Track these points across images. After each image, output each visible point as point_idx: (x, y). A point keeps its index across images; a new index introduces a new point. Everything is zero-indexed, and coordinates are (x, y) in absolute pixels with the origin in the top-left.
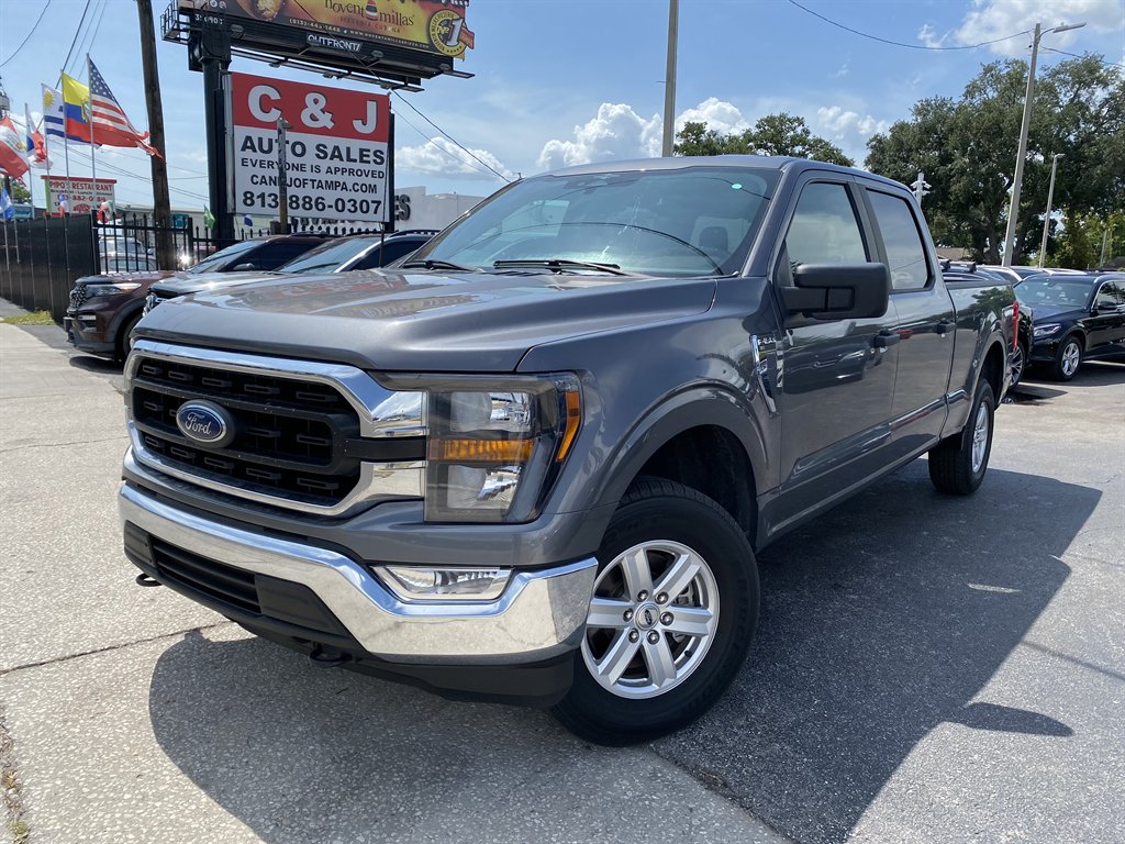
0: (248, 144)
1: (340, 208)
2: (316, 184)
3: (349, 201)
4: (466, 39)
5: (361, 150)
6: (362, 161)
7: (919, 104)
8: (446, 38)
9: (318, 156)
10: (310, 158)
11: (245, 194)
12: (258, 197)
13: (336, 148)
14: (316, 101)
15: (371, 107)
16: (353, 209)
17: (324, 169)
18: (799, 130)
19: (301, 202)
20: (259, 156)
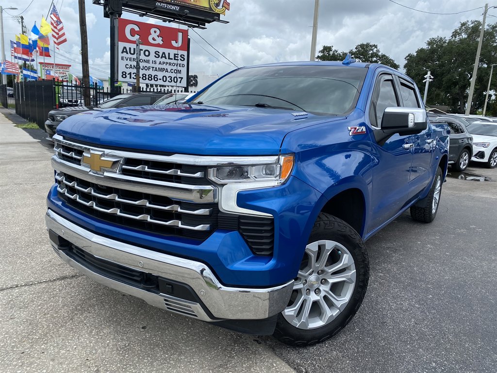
0: (125, 50)
1: (165, 80)
2: (154, 69)
3: (169, 77)
5: (175, 54)
6: (175, 59)
7: (429, 40)
9: (155, 56)
10: (152, 58)
11: (123, 73)
12: (128, 74)
13: (164, 53)
14: (155, 32)
15: (180, 35)
16: (170, 81)
17: (158, 63)
18: (375, 50)
19: (147, 77)
20: (129, 56)
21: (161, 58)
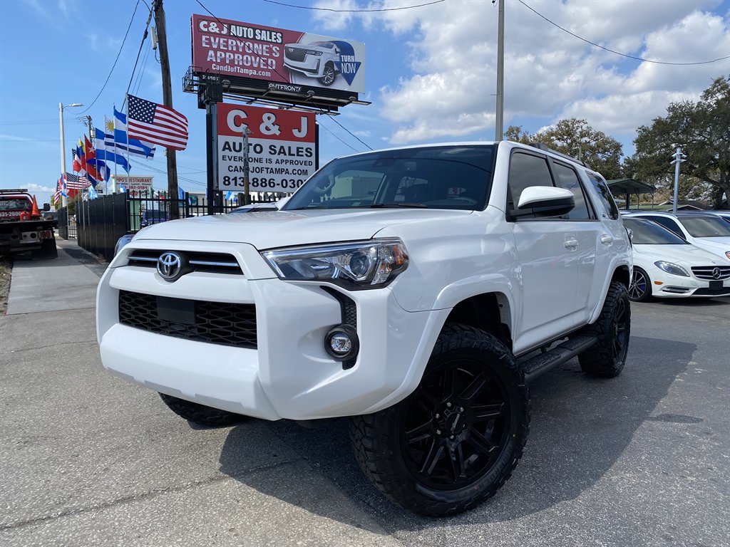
0: (227, 146)
1: (284, 185)
2: (269, 170)
3: (290, 181)
5: (298, 148)
6: (298, 155)
7: (671, 106)
9: (270, 153)
10: (265, 154)
11: (225, 178)
12: (233, 180)
13: (282, 147)
14: (269, 118)
15: (304, 121)
16: (292, 186)
17: (274, 161)
18: (585, 127)
19: (260, 182)
20: (233, 154)
21: (279, 154)
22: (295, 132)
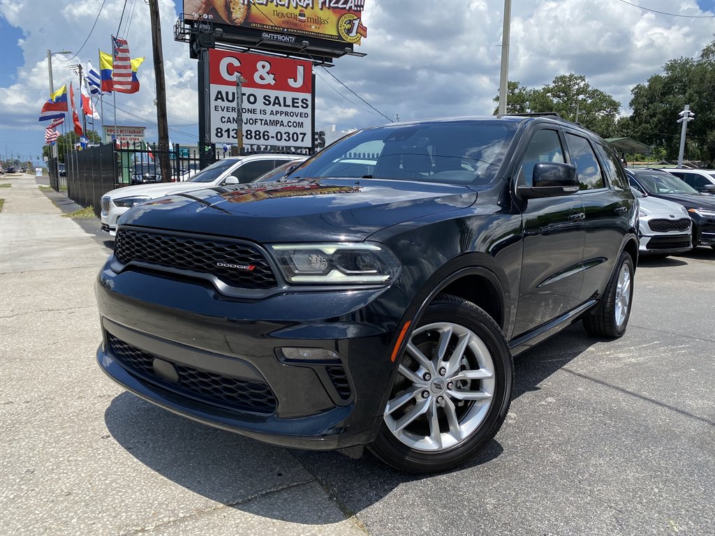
0: (219, 96)
1: (279, 138)
2: (263, 122)
3: (285, 133)
4: (362, 32)
5: (293, 99)
6: (293, 106)
7: (669, 63)
8: (349, 31)
9: (265, 103)
10: (260, 105)
11: (217, 130)
12: (225, 131)
13: (277, 98)
14: (263, 67)
15: (300, 69)
16: (287, 139)
17: (268, 112)
18: (582, 84)
19: (253, 134)
20: (226, 104)
21: (274, 105)
22: (291, 82)
